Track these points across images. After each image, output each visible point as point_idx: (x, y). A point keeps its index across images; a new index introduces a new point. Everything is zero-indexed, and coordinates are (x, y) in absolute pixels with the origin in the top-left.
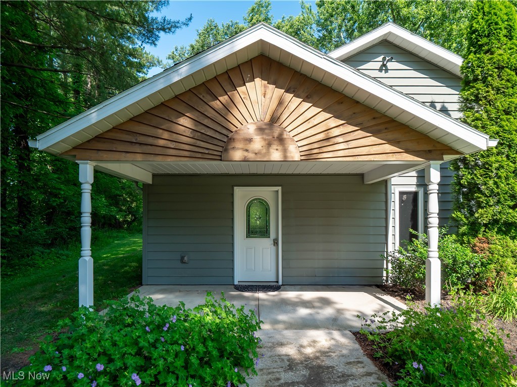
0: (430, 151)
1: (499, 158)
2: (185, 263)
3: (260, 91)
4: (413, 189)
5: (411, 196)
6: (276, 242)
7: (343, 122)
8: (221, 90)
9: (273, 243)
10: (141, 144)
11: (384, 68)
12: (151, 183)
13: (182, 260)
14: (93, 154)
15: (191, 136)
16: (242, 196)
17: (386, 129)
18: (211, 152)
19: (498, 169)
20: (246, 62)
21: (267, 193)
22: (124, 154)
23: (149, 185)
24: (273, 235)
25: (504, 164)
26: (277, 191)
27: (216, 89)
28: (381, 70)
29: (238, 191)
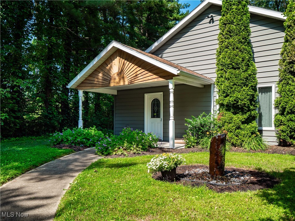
3: (118, 61)
7: (141, 68)
10: (91, 83)
11: (212, 21)
12: (117, 95)
28: (210, 22)
29: (147, 96)
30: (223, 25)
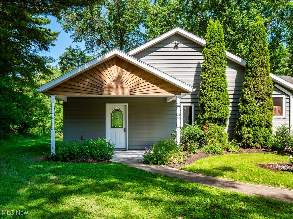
0: (176, 92)
1: (211, 93)
2: (83, 139)
3: (116, 70)
4: (189, 105)
5: (189, 108)
6: (125, 130)
7: (146, 81)
8: (101, 69)
9: (124, 130)
10: (73, 89)
11: (176, 47)
12: (67, 102)
13: (82, 139)
14: (56, 92)
15: (91, 86)
16: (109, 108)
17: (160, 83)
18: (98, 92)
19: (210, 97)
20: (111, 59)
21: (121, 106)
22: (67, 92)
23: (66, 102)
24: (124, 127)
25: (213, 95)
26: (126, 106)
27: (100, 69)
28: (174, 48)
29: (107, 105)
30: (211, 55)
